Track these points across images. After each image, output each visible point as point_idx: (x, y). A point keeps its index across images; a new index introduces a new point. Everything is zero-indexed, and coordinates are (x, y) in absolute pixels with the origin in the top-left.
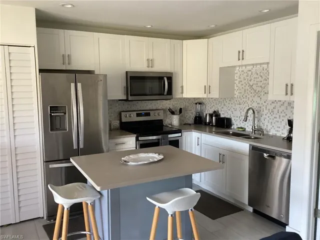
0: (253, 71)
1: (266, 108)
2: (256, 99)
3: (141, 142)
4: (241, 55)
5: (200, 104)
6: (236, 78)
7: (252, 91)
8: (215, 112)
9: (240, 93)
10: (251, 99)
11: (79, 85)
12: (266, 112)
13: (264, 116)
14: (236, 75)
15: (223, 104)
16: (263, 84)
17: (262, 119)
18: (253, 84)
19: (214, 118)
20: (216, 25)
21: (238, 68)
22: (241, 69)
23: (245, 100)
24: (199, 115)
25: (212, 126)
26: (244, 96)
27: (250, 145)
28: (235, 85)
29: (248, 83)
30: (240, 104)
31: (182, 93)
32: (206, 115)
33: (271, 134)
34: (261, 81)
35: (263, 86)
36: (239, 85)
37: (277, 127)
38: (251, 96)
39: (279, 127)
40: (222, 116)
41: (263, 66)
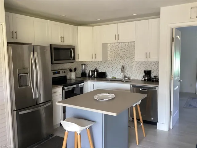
0: (120, 46)
1: (128, 65)
2: (122, 61)
3: (66, 90)
4: (117, 37)
5: (84, 65)
6: (108, 50)
7: (119, 57)
8: (96, 69)
9: (112, 58)
10: (118, 61)
11: (35, 53)
12: (128, 68)
13: (128, 70)
14: (108, 48)
15: (100, 64)
16: (126, 53)
17: (126, 71)
18: (120, 53)
19: (96, 72)
20: (101, 19)
21: (109, 44)
22: (111, 45)
23: (115, 61)
24: (84, 71)
25: (95, 77)
26: (114, 60)
27: (131, 85)
28: (108, 53)
29: (117, 52)
30: (112, 64)
31: (79, 58)
32: (89, 71)
33: (132, 79)
34: (125, 52)
35: (126, 54)
36: (111, 54)
37: (136, 75)
38: (119, 60)
39: (137, 75)
40: (100, 71)
41: (126, 43)
